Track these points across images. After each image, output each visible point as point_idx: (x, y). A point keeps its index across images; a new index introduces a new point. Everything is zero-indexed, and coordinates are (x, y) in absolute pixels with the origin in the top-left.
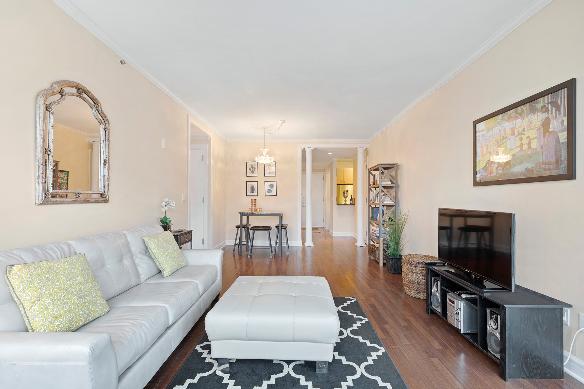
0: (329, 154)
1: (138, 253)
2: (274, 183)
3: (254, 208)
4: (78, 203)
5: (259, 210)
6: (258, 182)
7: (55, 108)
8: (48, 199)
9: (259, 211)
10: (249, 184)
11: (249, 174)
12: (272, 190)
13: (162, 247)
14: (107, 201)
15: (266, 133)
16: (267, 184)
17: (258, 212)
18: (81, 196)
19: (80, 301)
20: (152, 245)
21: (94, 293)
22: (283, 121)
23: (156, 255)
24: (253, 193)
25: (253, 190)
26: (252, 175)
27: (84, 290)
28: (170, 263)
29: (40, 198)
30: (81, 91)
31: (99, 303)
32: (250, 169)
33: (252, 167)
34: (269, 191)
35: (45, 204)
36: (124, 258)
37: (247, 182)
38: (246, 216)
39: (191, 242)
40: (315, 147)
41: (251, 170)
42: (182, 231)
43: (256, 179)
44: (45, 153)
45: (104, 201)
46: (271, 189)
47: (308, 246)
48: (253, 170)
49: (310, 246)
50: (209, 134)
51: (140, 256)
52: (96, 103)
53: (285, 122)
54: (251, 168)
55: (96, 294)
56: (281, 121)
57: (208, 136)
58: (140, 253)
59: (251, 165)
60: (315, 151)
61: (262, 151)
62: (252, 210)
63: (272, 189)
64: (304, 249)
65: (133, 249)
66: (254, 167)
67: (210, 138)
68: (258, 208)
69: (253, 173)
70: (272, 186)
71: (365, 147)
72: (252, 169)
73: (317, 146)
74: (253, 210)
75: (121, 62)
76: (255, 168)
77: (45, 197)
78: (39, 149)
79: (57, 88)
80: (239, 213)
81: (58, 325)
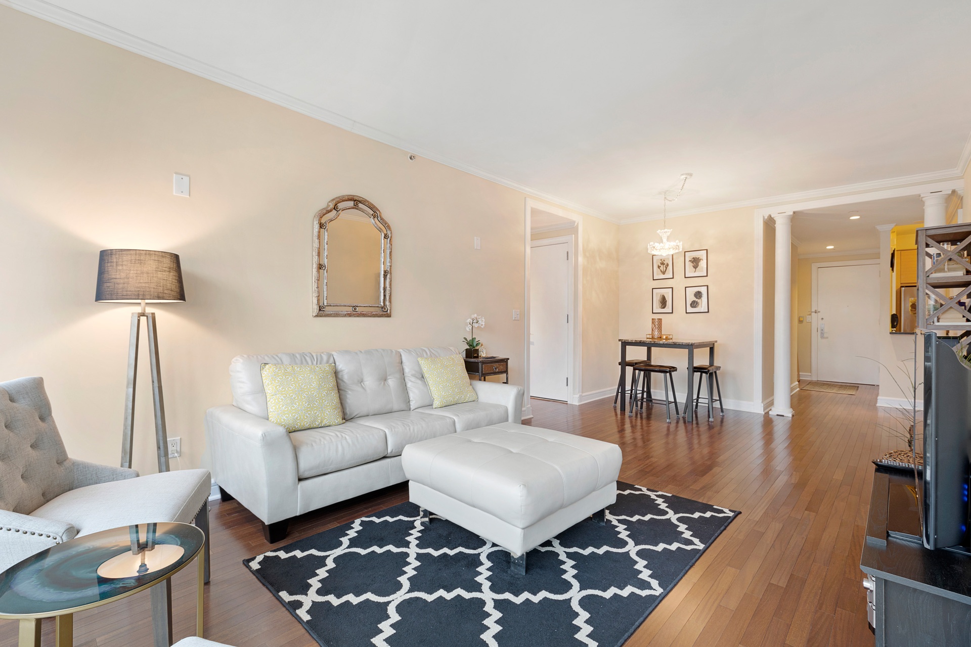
0: (851, 218)
1: (412, 375)
2: (703, 290)
3: (656, 333)
4: (355, 317)
5: (666, 337)
6: (672, 288)
7: (329, 226)
8: (322, 312)
9: (667, 339)
10: (657, 293)
11: (657, 275)
12: (700, 304)
13: (436, 372)
14: (389, 316)
15: (666, 201)
16: (691, 292)
17: (664, 340)
18: (357, 308)
19: (308, 405)
20: (425, 368)
21: (325, 401)
22: (687, 174)
23: (427, 379)
24: (664, 308)
25: (663, 302)
26: (662, 276)
27: (316, 395)
28: (443, 392)
29: (316, 311)
30: (357, 202)
31: (329, 412)
32: (659, 267)
33: (662, 264)
34: (694, 304)
35: (321, 316)
36: (388, 378)
37: (653, 289)
38: (646, 347)
39: (507, 374)
40: (796, 210)
41: (661, 268)
42: (494, 358)
43: (670, 283)
44: (320, 269)
45: (385, 315)
46: (697, 300)
47: (777, 415)
48: (665, 268)
49: (783, 416)
50: (574, 219)
51: (413, 379)
52: (375, 212)
53: (691, 175)
54: (660, 265)
55: (327, 403)
56: (682, 175)
57: (574, 222)
58: (413, 375)
59: (661, 260)
60: (796, 219)
61: (660, 234)
62: (653, 338)
63: (699, 301)
64: (768, 422)
65: (407, 370)
66: (665, 262)
67: (578, 223)
68: (665, 335)
69: (664, 273)
70: (698, 295)
71: (947, 188)
72: (662, 266)
73: (799, 207)
74: (656, 337)
75: (411, 158)
76: (668, 265)
77: (320, 310)
78: (315, 266)
79: (332, 206)
80: (619, 340)
81: (284, 420)
